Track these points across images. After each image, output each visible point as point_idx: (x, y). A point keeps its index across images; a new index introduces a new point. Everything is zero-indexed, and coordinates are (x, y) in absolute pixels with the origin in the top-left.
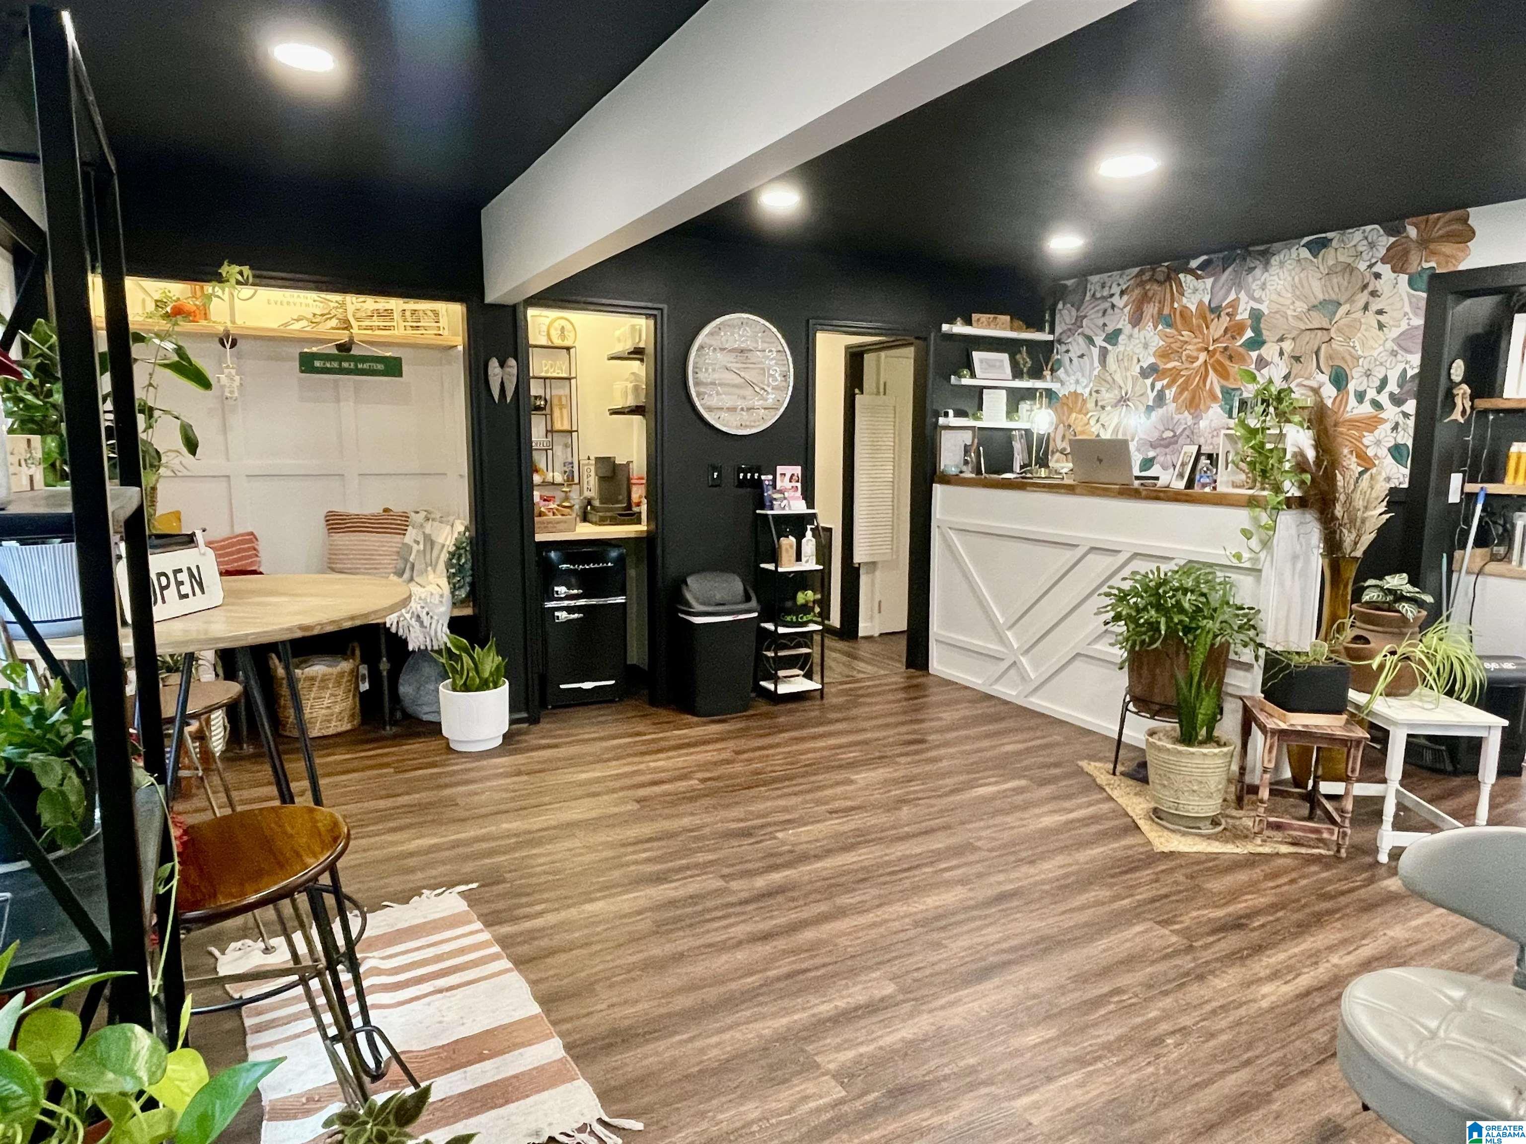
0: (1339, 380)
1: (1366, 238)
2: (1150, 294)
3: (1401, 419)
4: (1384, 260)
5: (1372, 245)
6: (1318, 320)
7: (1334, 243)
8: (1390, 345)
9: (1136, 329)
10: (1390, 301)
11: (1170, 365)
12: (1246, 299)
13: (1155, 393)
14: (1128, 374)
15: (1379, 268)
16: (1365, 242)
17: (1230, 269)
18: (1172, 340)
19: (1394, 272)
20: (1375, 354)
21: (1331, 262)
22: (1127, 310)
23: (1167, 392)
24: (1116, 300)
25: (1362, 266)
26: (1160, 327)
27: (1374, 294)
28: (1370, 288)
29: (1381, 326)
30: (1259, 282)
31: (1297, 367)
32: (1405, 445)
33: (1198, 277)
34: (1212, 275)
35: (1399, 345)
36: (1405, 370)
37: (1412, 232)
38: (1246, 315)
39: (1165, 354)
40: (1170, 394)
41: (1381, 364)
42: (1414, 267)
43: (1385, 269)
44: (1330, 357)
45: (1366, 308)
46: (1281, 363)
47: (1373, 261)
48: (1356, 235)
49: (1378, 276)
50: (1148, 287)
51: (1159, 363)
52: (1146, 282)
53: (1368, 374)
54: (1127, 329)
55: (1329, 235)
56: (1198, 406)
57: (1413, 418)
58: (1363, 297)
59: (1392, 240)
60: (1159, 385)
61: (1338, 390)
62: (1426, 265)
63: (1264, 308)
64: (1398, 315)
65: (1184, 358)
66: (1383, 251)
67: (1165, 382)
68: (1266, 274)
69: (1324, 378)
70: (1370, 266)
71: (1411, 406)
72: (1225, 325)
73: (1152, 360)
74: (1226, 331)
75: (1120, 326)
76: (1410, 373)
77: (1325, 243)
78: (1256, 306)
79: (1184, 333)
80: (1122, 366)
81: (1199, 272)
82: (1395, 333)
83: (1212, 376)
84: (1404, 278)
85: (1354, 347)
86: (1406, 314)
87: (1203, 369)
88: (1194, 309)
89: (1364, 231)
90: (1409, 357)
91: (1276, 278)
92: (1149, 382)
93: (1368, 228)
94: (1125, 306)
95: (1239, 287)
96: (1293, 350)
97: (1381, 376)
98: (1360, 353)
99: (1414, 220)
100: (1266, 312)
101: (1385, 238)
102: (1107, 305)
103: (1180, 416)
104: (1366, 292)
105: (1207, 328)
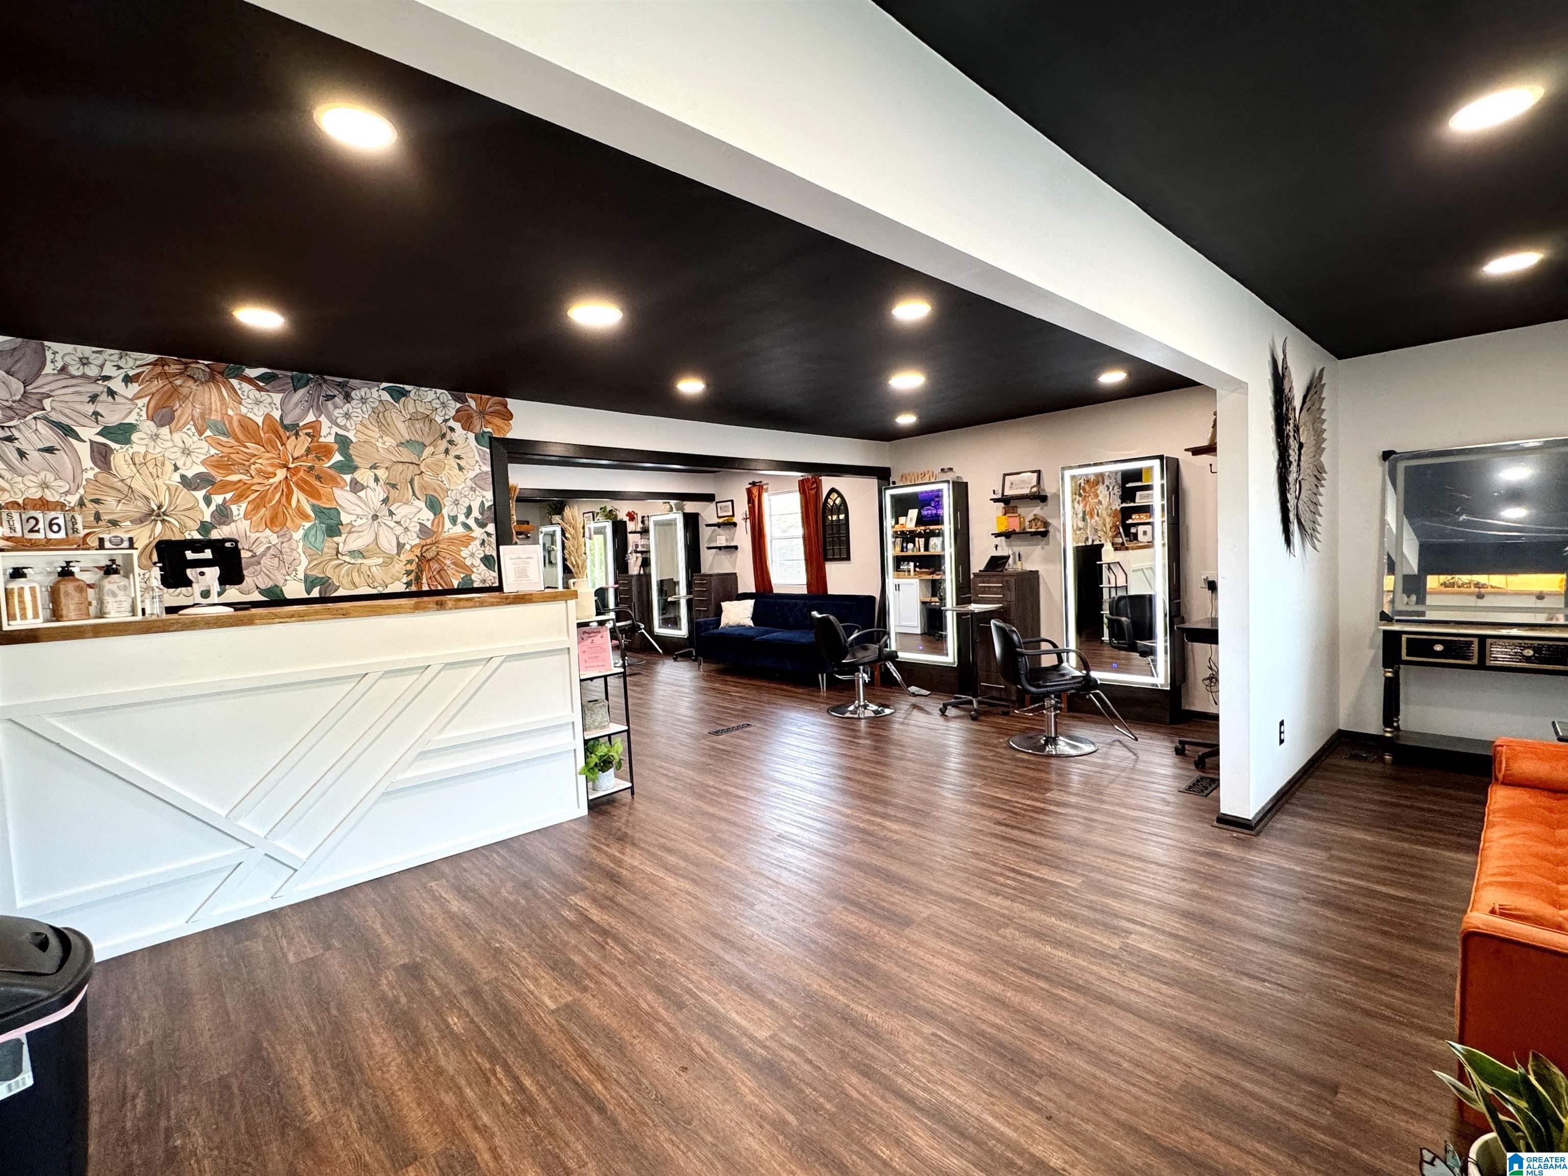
0: (434, 505)
1: (438, 398)
2: (185, 391)
3: (485, 537)
4: (455, 418)
5: (444, 405)
6: (407, 455)
7: (412, 394)
8: (469, 483)
9: (165, 430)
10: (465, 450)
11: (234, 478)
12: (330, 424)
13: (213, 507)
14: (159, 482)
15: (452, 423)
16: (438, 401)
17: (301, 392)
18: (231, 450)
19: (464, 429)
20: (460, 488)
21: (412, 410)
22: (141, 402)
23: (234, 508)
24: (117, 385)
25: (439, 420)
26: (208, 433)
27: (451, 442)
28: (448, 438)
29: (461, 468)
30: (340, 411)
31: (394, 493)
32: (491, 556)
33: (260, 389)
34: (279, 392)
35: (476, 484)
36: (482, 502)
37: (473, 404)
38: (331, 439)
39: (224, 464)
40: (238, 510)
41: (465, 496)
42: (477, 430)
43: (457, 426)
44: (423, 487)
45: (447, 452)
46: (378, 489)
47: (447, 417)
48: (430, 394)
49: (452, 429)
50: (178, 382)
51: (213, 473)
52: (175, 375)
53: (456, 503)
54: (148, 427)
55: (407, 387)
56: (284, 525)
57: (494, 537)
58: (443, 444)
59: (459, 405)
60: (218, 499)
61: (435, 514)
62: (486, 430)
63: (351, 435)
64: (473, 462)
65: (253, 473)
66: (453, 413)
67: (228, 496)
68: (348, 405)
69: (422, 504)
70: (446, 421)
71: (491, 528)
72: (307, 445)
73: (202, 469)
74: (308, 451)
75: (131, 420)
76: (487, 505)
77: (405, 394)
78: (341, 432)
79: (248, 444)
80: (144, 470)
81: (261, 384)
82: (471, 474)
83: (297, 494)
84: (471, 436)
85: (442, 482)
86: (477, 462)
87: (283, 485)
88: (260, 421)
89: (436, 393)
90: (484, 493)
91: (359, 411)
92: (200, 494)
93: (439, 391)
94: (137, 396)
95: (319, 411)
96: (387, 478)
97: (467, 505)
98: (447, 486)
99: (472, 395)
100: (354, 440)
101: (453, 402)
102: (99, 388)
103: (258, 535)
104: (444, 440)
105: (283, 444)
